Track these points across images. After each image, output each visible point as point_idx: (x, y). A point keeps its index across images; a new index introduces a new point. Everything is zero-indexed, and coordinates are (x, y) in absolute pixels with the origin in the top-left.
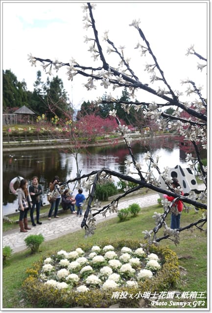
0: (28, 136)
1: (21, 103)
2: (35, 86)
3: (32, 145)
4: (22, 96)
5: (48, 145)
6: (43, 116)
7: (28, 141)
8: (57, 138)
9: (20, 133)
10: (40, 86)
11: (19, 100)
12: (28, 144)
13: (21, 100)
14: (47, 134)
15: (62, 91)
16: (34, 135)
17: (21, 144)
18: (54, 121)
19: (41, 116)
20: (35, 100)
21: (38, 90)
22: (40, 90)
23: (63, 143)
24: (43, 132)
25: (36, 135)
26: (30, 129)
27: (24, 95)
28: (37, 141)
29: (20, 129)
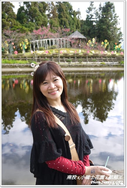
0: (78, 58)
1: (75, 29)
2: (87, 12)
3: (80, 66)
4: (76, 24)
5: (96, 66)
6: (94, 40)
7: (77, 63)
8: (105, 61)
9: (70, 54)
10: (92, 12)
11: (73, 27)
12: (77, 64)
13: (75, 27)
14: (96, 57)
15: (113, 16)
16: (83, 57)
17: (70, 65)
18: (104, 45)
19: (92, 41)
20: (87, 25)
21: (90, 17)
22: (92, 16)
23: (111, 65)
24: (92, 54)
25: (85, 57)
26: (80, 52)
27: (77, 23)
28: (86, 63)
29: (71, 52)
